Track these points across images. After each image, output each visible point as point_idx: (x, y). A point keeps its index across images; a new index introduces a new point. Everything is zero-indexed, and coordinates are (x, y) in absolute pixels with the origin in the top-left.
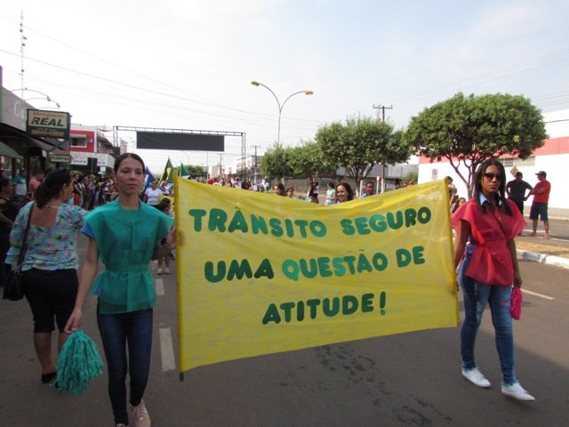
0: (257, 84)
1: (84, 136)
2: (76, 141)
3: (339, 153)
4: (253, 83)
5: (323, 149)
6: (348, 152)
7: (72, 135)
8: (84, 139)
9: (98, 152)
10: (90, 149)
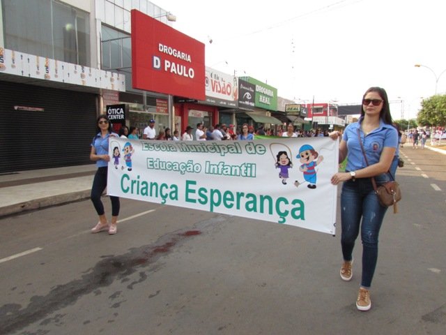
0: (419, 66)
1: (322, 106)
2: (318, 110)
3: (430, 113)
4: (416, 66)
5: (423, 111)
6: (436, 112)
7: (315, 107)
8: (321, 109)
9: (330, 115)
10: (325, 114)
